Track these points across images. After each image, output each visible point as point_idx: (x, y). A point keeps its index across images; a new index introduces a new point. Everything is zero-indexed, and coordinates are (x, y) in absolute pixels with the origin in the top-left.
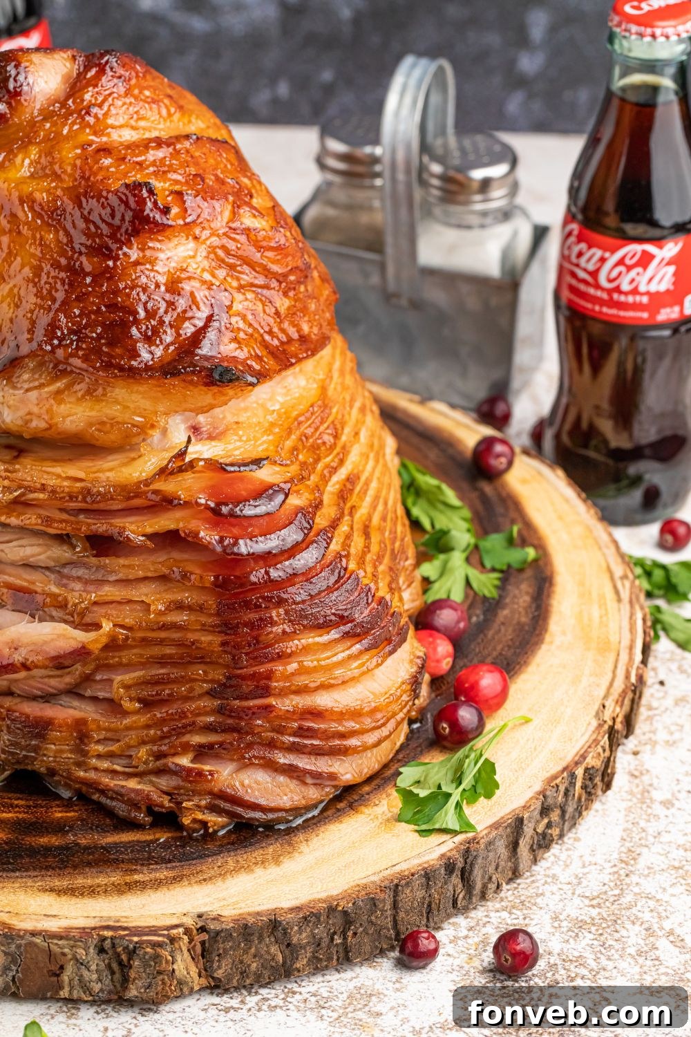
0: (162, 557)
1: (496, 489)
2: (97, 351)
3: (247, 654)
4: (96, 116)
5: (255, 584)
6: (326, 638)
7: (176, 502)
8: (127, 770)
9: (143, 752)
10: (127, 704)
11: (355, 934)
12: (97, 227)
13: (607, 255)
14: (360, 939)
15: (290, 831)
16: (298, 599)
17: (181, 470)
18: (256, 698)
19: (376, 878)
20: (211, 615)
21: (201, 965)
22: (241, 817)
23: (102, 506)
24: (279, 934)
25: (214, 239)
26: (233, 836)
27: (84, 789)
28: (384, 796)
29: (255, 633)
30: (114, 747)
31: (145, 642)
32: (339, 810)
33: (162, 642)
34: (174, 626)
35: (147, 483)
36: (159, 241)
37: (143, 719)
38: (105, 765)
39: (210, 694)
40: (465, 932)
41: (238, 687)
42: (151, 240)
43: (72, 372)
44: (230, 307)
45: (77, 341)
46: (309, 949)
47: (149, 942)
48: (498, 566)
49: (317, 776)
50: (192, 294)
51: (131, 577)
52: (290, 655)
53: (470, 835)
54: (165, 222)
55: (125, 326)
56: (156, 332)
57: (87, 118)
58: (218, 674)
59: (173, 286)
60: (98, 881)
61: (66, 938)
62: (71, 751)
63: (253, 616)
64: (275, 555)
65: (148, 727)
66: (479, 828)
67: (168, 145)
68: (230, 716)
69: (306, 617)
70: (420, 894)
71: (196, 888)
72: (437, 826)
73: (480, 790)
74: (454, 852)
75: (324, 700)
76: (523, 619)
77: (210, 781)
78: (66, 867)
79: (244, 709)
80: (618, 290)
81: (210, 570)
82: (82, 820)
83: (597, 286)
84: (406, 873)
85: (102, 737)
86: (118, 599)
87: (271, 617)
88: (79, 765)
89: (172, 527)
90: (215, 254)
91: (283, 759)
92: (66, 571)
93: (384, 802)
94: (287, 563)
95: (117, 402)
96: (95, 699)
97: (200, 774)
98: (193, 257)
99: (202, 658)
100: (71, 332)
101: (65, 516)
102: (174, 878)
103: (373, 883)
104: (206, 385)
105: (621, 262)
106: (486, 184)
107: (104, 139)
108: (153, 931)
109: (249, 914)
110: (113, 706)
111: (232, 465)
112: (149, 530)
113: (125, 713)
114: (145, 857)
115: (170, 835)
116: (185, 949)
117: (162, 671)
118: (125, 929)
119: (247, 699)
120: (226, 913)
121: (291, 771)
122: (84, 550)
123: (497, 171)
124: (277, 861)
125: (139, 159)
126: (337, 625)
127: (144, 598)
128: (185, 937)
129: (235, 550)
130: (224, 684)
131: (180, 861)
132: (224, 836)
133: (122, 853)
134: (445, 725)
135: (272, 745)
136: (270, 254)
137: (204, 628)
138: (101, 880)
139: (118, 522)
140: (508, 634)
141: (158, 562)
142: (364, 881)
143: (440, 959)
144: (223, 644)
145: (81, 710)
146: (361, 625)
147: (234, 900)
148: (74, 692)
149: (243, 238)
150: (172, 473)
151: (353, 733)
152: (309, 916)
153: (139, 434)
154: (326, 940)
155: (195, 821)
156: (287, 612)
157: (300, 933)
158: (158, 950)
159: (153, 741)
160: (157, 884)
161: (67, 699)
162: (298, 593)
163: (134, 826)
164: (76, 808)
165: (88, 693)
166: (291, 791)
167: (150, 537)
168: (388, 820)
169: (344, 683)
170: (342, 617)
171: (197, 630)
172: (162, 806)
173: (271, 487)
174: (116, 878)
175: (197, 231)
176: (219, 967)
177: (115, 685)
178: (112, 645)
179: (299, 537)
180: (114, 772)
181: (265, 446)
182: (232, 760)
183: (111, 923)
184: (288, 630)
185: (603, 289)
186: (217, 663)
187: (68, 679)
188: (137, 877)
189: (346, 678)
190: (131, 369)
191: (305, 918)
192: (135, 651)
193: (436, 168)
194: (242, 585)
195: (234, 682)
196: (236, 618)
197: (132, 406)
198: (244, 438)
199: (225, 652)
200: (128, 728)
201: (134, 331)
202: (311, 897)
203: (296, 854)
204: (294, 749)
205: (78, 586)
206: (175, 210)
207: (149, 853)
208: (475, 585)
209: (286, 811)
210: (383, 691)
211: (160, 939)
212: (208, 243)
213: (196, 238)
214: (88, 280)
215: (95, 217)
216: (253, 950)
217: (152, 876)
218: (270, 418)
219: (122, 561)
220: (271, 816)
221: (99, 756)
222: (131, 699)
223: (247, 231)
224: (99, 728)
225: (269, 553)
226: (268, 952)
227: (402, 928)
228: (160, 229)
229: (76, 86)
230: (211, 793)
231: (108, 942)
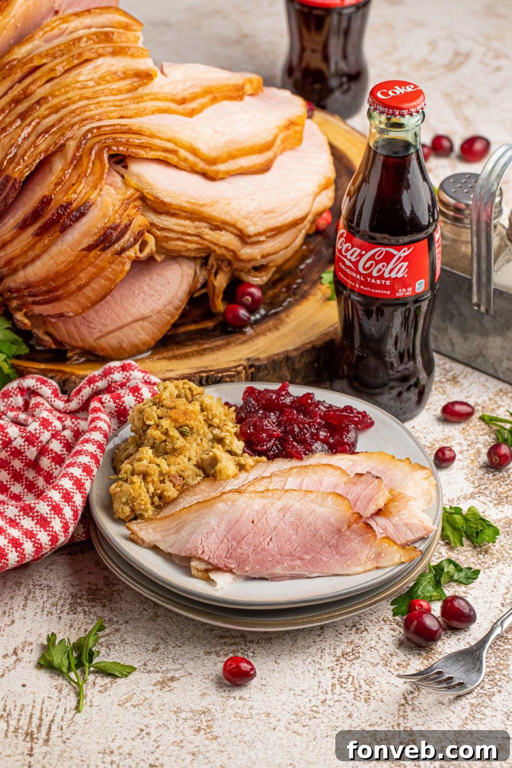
19: (332, 329)
24: (290, 364)
47: (227, 376)
71: (240, 347)
102: (226, 344)
103: (331, 332)
108: (228, 370)
109: (274, 355)
118: (212, 371)
120: (262, 356)
124: (276, 328)
128: (244, 371)
131: (226, 335)
138: (188, 350)
142: (327, 331)
147: (262, 350)
152: (303, 352)
157: (300, 362)
158: (232, 379)
160: (219, 348)
174: (195, 348)
183: (204, 369)
188: (206, 346)
191: (301, 354)
202: (302, 343)
203: (285, 324)
211: (233, 373)
217: (214, 344)
231: (205, 378)
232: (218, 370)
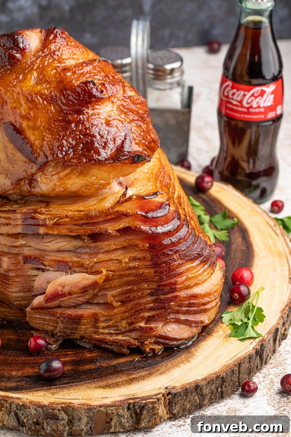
0: (122, 239)
1: (207, 196)
2: (83, 155)
3: (165, 275)
4: (58, 55)
5: (166, 245)
6: (195, 264)
7: (128, 215)
8: (117, 332)
9: (124, 323)
10: (115, 304)
11: (225, 386)
12: (72, 102)
13: (246, 93)
14: (228, 388)
15: (187, 348)
16: (183, 249)
17: (126, 201)
18: (170, 293)
19: (231, 361)
20: (148, 261)
21: (168, 409)
22: (168, 344)
23: (94, 221)
24: (198, 391)
25: (119, 102)
26: (165, 354)
27: (98, 343)
28: (219, 327)
29: (168, 266)
30: (111, 323)
31: (121, 276)
32: (204, 336)
33: (129, 275)
34: (134, 268)
35: (112, 208)
36: (99, 105)
37: (123, 309)
38: (107, 331)
39: (151, 294)
40: (262, 379)
41: (163, 290)
42: (96, 105)
43: (72, 165)
44: (131, 129)
45: (73, 151)
46: (209, 395)
47: (150, 402)
48: (223, 228)
49: (196, 322)
50: (117, 126)
51: (110, 249)
52: (182, 273)
53: (261, 338)
54: (102, 97)
55: (92, 142)
56: (106, 143)
57: (54, 56)
58: (154, 286)
59: (108, 123)
60: (118, 380)
61: (115, 406)
62: (91, 328)
63: (167, 259)
64: (172, 232)
65: (125, 312)
66: (263, 335)
67: (90, 64)
68: (160, 303)
69: (187, 256)
70: (247, 365)
71: (160, 377)
72: (248, 336)
73: (257, 319)
74: (258, 346)
75: (197, 290)
76: (243, 248)
77: (155, 331)
78: (102, 377)
79: (166, 299)
80: (251, 107)
81: (147, 242)
82: (100, 356)
83: (242, 107)
84: (242, 358)
85: (104, 320)
86: (106, 259)
87: (174, 258)
88: (95, 333)
89: (128, 225)
90: (120, 108)
91: (183, 317)
92: (78, 251)
93: (220, 330)
94: (177, 234)
95: (93, 176)
96: (98, 304)
97: (151, 329)
98: (112, 110)
99: (146, 280)
100: (69, 148)
101: (77, 227)
102: (149, 374)
103: (231, 363)
104: (132, 163)
105: (253, 95)
106: (172, 71)
107: (63, 65)
108: (150, 397)
109: (186, 384)
110: (108, 305)
111: (147, 196)
112: (117, 228)
113: (114, 308)
114: (133, 368)
115: (139, 357)
116: (162, 403)
117: (129, 287)
118: (138, 398)
119: (167, 294)
120: (176, 385)
121: (187, 323)
122: (88, 240)
123: (176, 65)
124: (188, 361)
125: (81, 71)
126: (198, 258)
127: (118, 258)
128: (163, 398)
129: (157, 231)
130: (157, 290)
131: (148, 367)
132: (161, 354)
133: (122, 367)
134: (236, 295)
135: (178, 312)
136: (138, 106)
137: (146, 267)
138: (119, 380)
139: (103, 226)
140: (239, 255)
141: (122, 241)
142: (227, 364)
143: (258, 391)
144: (155, 272)
145: (93, 309)
146: (206, 257)
147: (178, 379)
148: (88, 302)
149: (128, 100)
150: (122, 203)
151: (208, 303)
152: (210, 381)
153: (102, 188)
154: (215, 391)
155: (150, 349)
156: (179, 255)
157: (206, 389)
158: (154, 405)
159: (127, 318)
160: (143, 378)
161: (85, 306)
162: (183, 247)
163: (123, 355)
164: (95, 352)
165: (95, 301)
166: (187, 331)
167: (119, 231)
168: (225, 337)
169: (203, 282)
170: (199, 254)
171: (143, 268)
172: (135, 345)
173: (162, 203)
174: (124, 378)
175: (112, 99)
176: (175, 409)
177: (108, 296)
178: (107, 279)
179: (179, 223)
180: (111, 334)
181: (151, 187)
182: (161, 321)
183: (131, 397)
184: (180, 263)
185: (245, 107)
186: (153, 281)
187: (87, 297)
188: (133, 376)
189: (204, 280)
190: (99, 160)
191: (208, 382)
192: (116, 281)
193: (151, 66)
194: (161, 246)
195: (161, 288)
196: (160, 260)
197: (100, 176)
198: (142, 185)
199: (156, 276)
200: (116, 314)
201: (96, 145)
202: (208, 374)
203: (195, 357)
204: (187, 313)
205: (86, 256)
206: (105, 91)
207: (134, 365)
208: (217, 236)
209: (185, 339)
210: (216, 283)
211: (154, 400)
212: (117, 104)
213: (113, 102)
214: (73, 125)
215: (71, 98)
216: (188, 399)
217: (139, 374)
218: (147, 176)
219: (106, 243)
220: (179, 342)
221: (103, 328)
222: (117, 301)
223: (130, 97)
224: (103, 316)
225: (170, 231)
226: (194, 399)
227: (241, 381)
228: (99, 100)
229: (45, 43)
230: (155, 336)
231: (132, 405)
232: (142, 397)
